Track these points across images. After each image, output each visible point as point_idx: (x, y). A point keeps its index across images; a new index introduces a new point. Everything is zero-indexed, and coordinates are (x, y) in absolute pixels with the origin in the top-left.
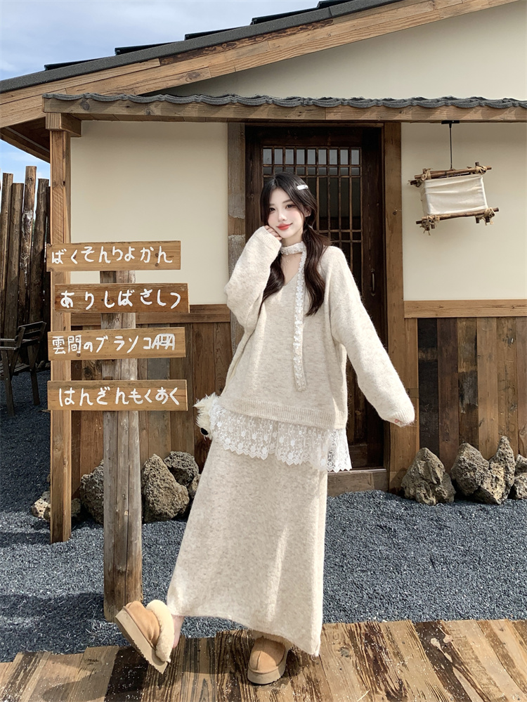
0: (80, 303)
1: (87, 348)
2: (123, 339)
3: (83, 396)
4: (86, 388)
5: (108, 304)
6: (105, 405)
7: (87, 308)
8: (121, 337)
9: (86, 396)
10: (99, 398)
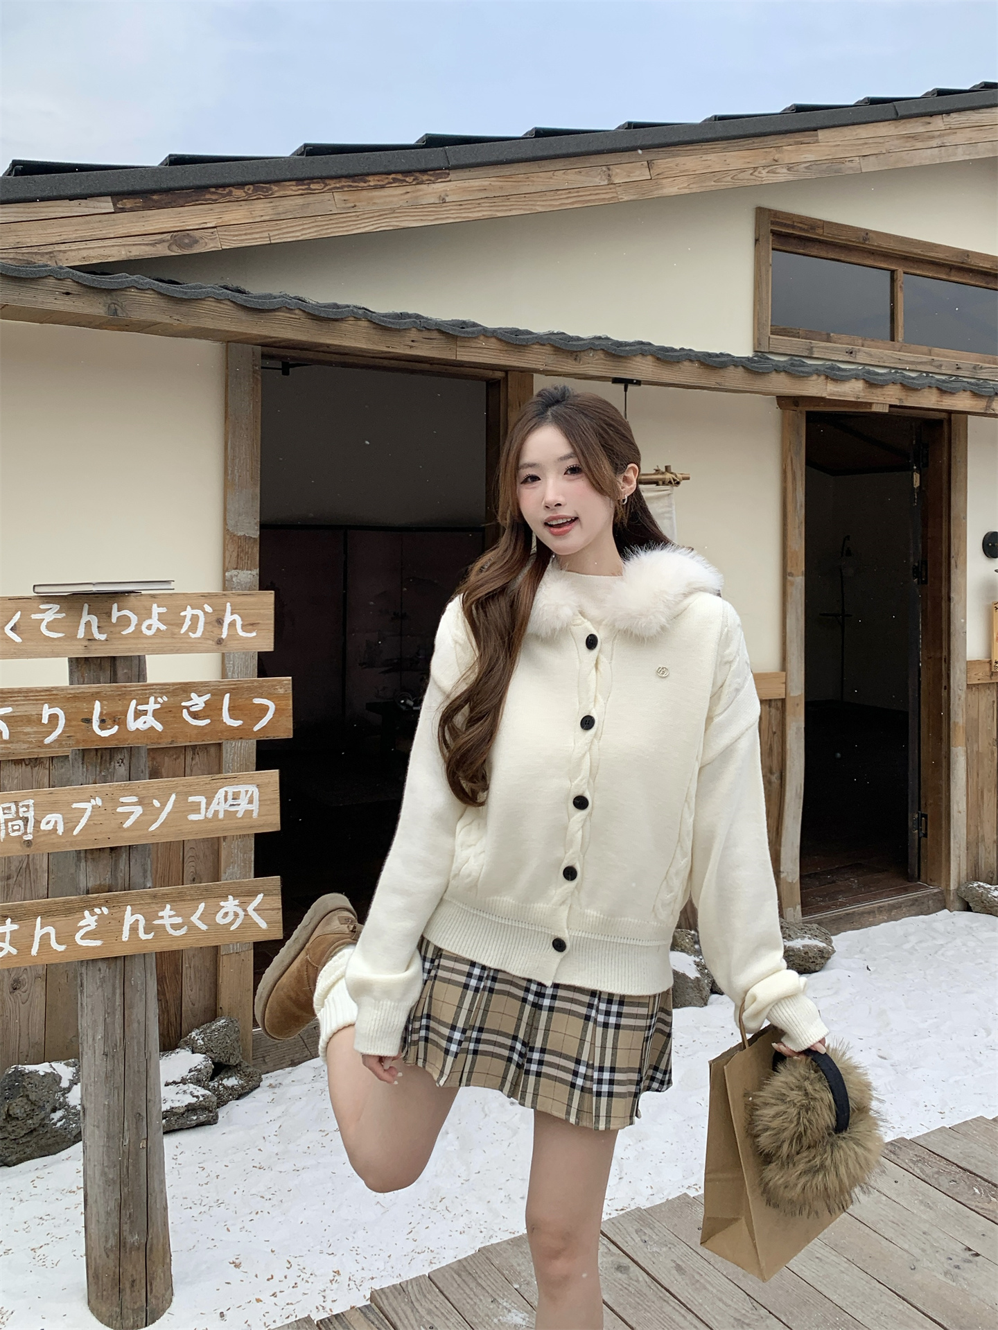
0: (28, 729)
1: (50, 827)
2: (140, 803)
3: (39, 932)
4: (47, 914)
5: (102, 728)
6: (94, 948)
7: (48, 740)
8: (134, 799)
9: (48, 934)
10: (82, 932)
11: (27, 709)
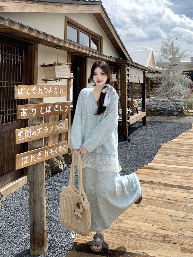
0: (30, 114)
1: (33, 134)
2: (48, 128)
4: (33, 153)
5: (42, 113)
7: (33, 116)
9: (33, 158)
10: (39, 156)
11: (30, 109)
